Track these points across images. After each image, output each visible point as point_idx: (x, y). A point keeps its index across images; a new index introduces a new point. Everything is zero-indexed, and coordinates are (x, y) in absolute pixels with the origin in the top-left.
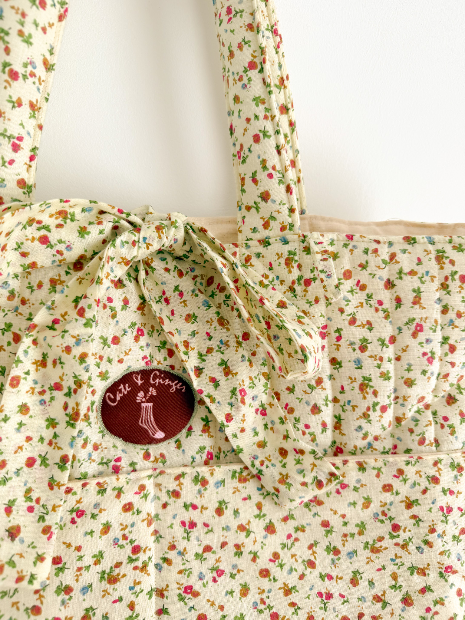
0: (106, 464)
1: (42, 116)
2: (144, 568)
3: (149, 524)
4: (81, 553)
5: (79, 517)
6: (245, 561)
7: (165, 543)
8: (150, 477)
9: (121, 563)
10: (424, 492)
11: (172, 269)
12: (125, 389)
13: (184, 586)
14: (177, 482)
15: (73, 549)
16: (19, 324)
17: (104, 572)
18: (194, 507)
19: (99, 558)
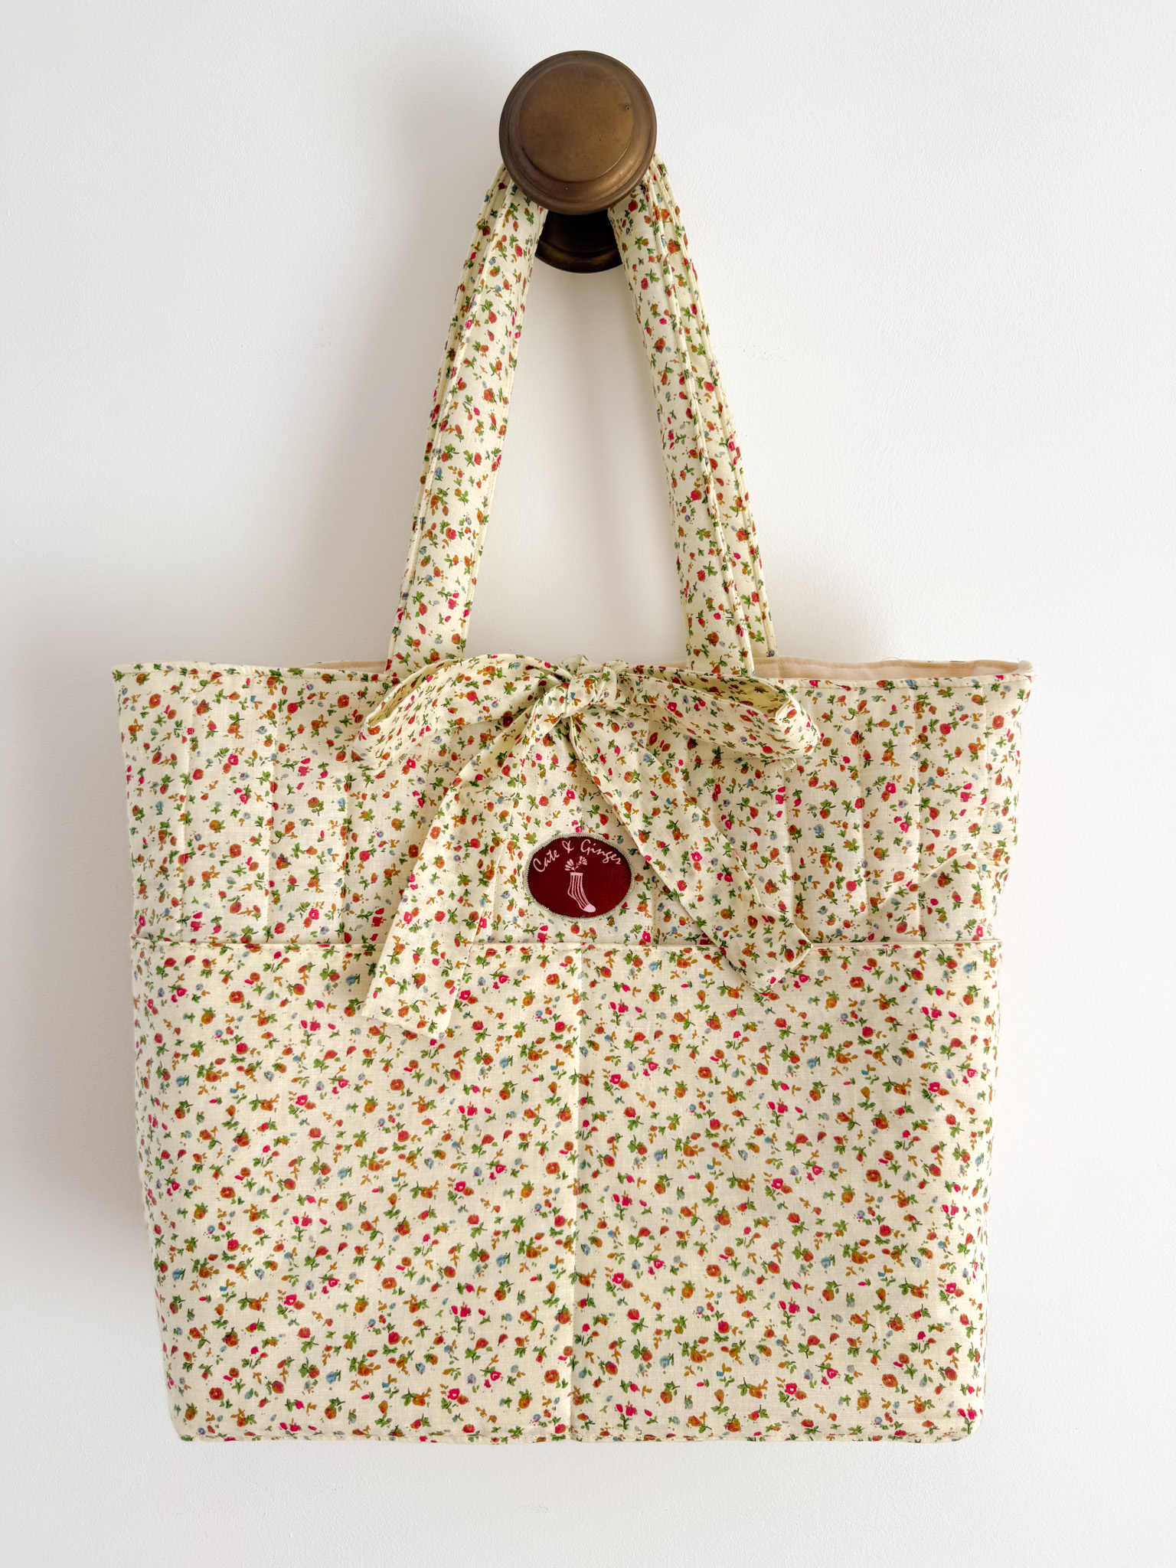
0: (532, 931)
1: (476, 571)
2: (568, 1048)
3: (576, 1001)
4: (502, 1021)
5: (502, 982)
6: (682, 1056)
7: (592, 1025)
8: (578, 950)
9: (544, 1039)
10: (903, 989)
11: (605, 723)
12: (553, 855)
13: (611, 1074)
14: (607, 959)
15: (494, 1015)
16: (448, 778)
17: (525, 1047)
18: (626, 988)
19: (521, 1029)
